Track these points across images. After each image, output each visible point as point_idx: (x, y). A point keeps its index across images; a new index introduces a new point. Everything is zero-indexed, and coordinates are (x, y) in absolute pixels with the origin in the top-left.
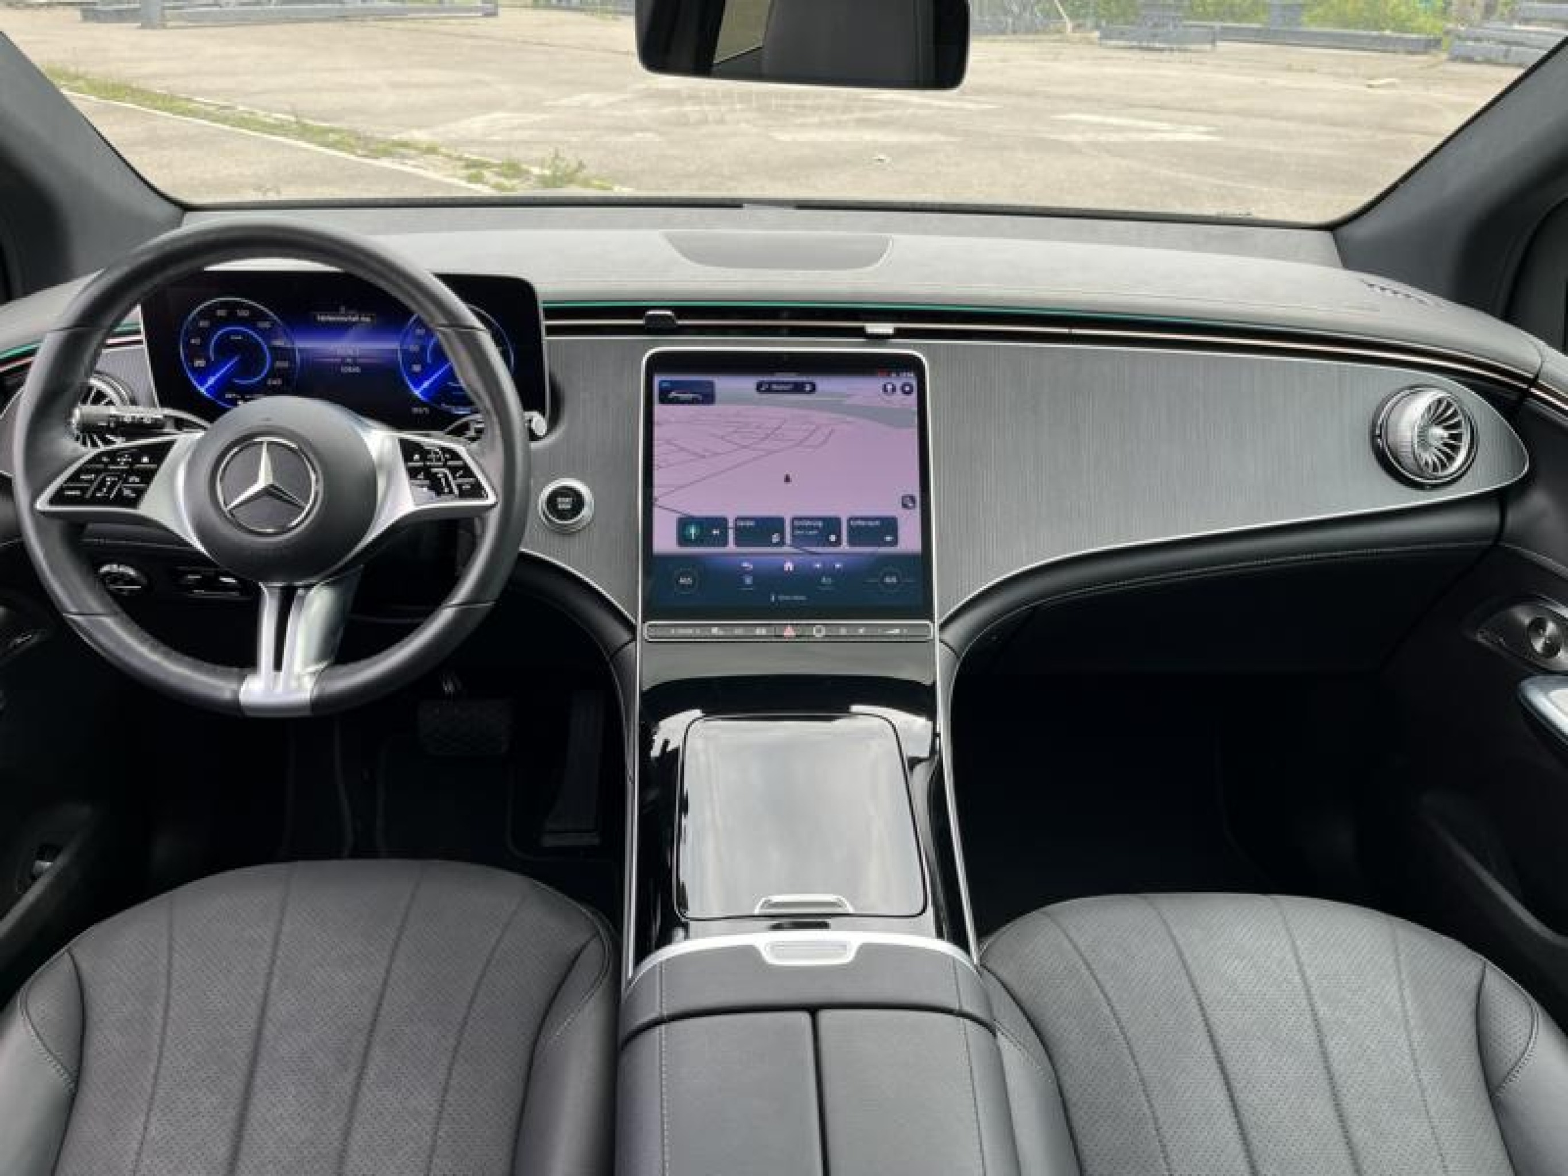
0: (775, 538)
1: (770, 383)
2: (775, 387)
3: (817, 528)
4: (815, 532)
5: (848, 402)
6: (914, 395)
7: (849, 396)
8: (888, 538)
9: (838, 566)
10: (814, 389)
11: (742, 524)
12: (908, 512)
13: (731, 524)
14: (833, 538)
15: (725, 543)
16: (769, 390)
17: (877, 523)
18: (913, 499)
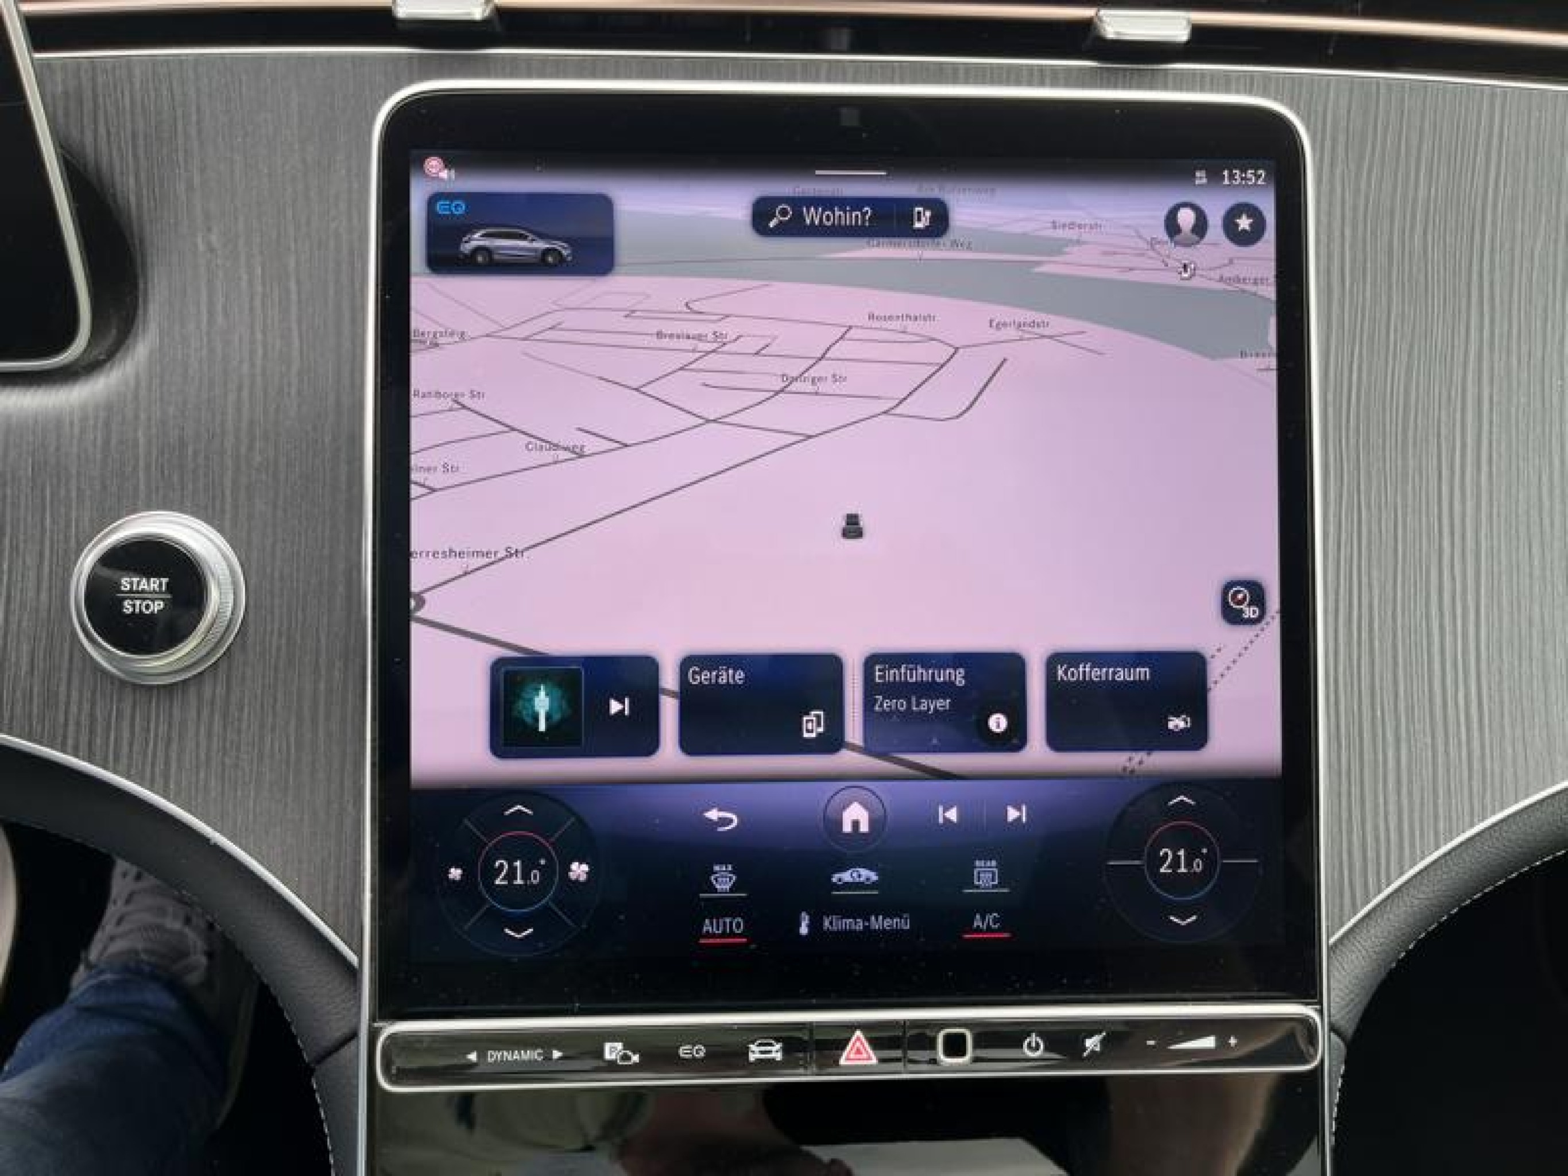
0: (812, 726)
1: (798, 203)
2: (812, 216)
3: (946, 689)
4: (943, 704)
5: (1051, 267)
6: (1268, 245)
7: (1055, 248)
8: (1177, 723)
9: (1012, 814)
10: (940, 224)
11: (705, 677)
12: (1242, 634)
13: (669, 679)
14: (998, 723)
15: (649, 745)
16: (795, 228)
17: (1143, 672)
18: (1257, 593)
